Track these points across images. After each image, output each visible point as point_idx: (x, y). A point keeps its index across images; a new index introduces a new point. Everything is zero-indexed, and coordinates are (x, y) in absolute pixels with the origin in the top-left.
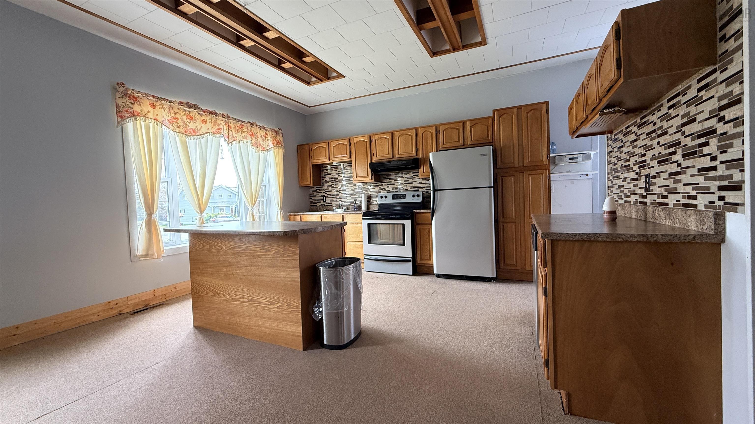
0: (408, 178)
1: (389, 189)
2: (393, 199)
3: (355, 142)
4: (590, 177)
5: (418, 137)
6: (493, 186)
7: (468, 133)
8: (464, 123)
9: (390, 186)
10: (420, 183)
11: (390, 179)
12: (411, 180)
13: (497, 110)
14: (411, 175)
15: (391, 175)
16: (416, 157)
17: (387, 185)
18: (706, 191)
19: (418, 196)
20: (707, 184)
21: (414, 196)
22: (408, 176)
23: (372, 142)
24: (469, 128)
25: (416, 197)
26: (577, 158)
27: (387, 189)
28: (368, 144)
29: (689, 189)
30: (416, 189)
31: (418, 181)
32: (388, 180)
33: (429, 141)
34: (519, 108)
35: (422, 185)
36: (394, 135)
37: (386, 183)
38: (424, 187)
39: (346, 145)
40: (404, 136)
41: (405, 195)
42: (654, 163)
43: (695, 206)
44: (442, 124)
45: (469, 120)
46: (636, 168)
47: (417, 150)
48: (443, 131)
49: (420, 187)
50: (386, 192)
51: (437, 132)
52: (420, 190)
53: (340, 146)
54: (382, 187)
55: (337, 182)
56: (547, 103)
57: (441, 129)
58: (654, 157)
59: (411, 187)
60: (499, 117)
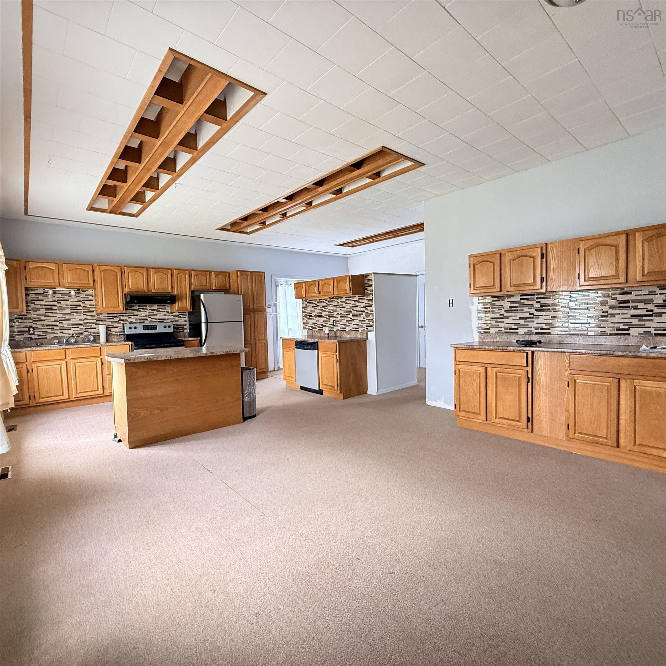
0: (152, 310)
1: (131, 320)
2: (144, 329)
3: (101, 270)
4: (272, 316)
5: (173, 277)
6: (243, 320)
7: (213, 281)
8: (210, 272)
9: (132, 317)
10: (165, 315)
11: (133, 310)
12: (155, 312)
13: (239, 271)
14: (155, 307)
15: (133, 306)
16: (171, 293)
17: (129, 315)
18: (362, 327)
19: (169, 327)
20: (362, 325)
21: (165, 327)
22: (152, 308)
23: (123, 274)
24: (213, 276)
25: (167, 328)
26: (271, 305)
27: (130, 320)
28: (118, 275)
29: (355, 326)
30: (161, 320)
31: (163, 314)
32: (131, 311)
33: (183, 281)
34: (252, 272)
35: (166, 317)
36: (149, 271)
37: (128, 314)
38: (169, 319)
39: (88, 271)
40: (160, 274)
41: (156, 325)
42: (339, 316)
43: (358, 331)
44: (193, 270)
45: (214, 272)
46: (327, 317)
47: (172, 287)
48: (195, 276)
49: (165, 319)
50: (128, 323)
51: (190, 276)
52: (165, 321)
53: (78, 271)
54: (122, 318)
55: (56, 310)
56: (264, 272)
57: (193, 273)
58: (338, 314)
59: (156, 319)
60: (241, 276)
